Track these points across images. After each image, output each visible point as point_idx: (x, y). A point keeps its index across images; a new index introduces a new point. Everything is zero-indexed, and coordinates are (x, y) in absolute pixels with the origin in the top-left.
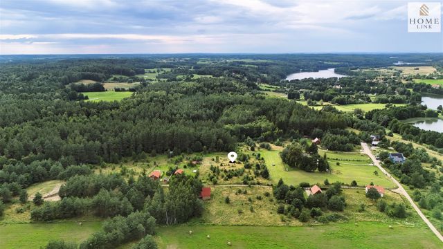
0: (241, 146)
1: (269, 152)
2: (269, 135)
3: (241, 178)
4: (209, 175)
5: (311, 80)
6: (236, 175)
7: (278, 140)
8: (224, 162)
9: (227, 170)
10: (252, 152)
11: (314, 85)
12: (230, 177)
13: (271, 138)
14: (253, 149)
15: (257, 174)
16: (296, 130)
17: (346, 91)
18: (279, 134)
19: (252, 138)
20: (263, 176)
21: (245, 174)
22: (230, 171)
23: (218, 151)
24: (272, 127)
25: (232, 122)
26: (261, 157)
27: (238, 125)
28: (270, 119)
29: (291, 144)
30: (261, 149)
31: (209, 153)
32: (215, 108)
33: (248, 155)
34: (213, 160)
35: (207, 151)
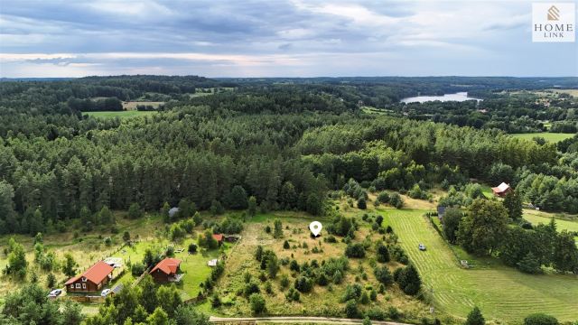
0: (336, 197)
1: (400, 213)
2: (396, 176)
3: (340, 291)
4: (248, 278)
5: (438, 103)
6: (323, 282)
7: (417, 187)
8: (295, 238)
9: (300, 262)
10: (361, 213)
11: (445, 108)
12: (304, 288)
13: (401, 182)
14: (362, 206)
15: (385, 280)
16: (452, 165)
17: (499, 115)
18: (418, 174)
19: (359, 181)
20: (402, 288)
21: (351, 279)
22: (306, 267)
23: (282, 209)
24: (401, 159)
25: (317, 151)
26: (385, 224)
27: (330, 156)
28: (393, 145)
29: (445, 195)
30: (382, 206)
31: (263, 212)
32: (288, 129)
33: (354, 220)
34: (268, 230)
35: (258, 209)
